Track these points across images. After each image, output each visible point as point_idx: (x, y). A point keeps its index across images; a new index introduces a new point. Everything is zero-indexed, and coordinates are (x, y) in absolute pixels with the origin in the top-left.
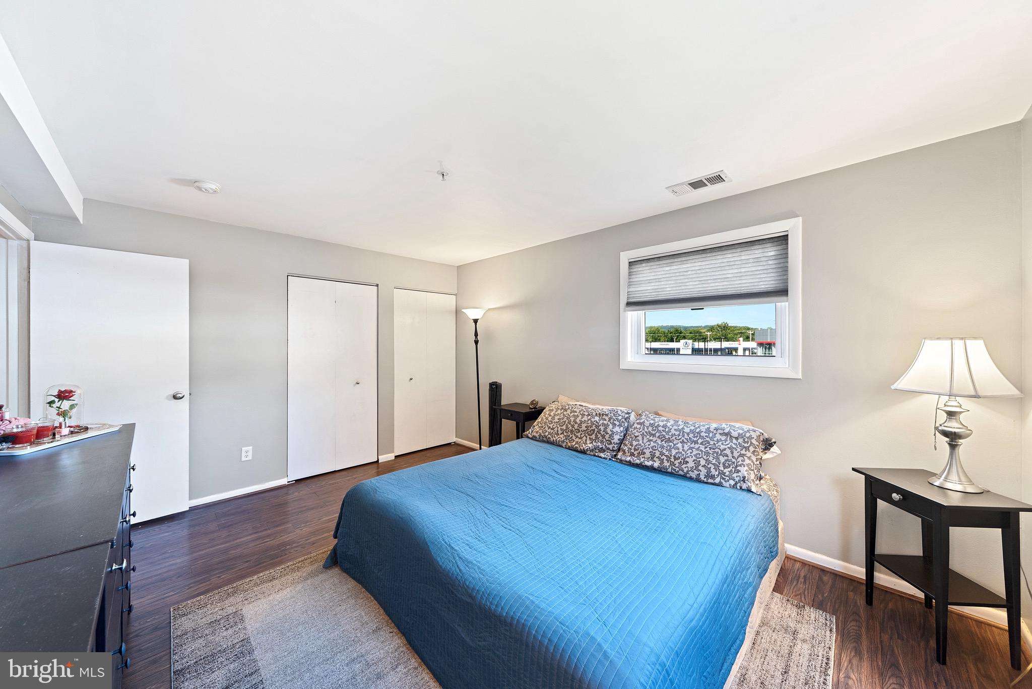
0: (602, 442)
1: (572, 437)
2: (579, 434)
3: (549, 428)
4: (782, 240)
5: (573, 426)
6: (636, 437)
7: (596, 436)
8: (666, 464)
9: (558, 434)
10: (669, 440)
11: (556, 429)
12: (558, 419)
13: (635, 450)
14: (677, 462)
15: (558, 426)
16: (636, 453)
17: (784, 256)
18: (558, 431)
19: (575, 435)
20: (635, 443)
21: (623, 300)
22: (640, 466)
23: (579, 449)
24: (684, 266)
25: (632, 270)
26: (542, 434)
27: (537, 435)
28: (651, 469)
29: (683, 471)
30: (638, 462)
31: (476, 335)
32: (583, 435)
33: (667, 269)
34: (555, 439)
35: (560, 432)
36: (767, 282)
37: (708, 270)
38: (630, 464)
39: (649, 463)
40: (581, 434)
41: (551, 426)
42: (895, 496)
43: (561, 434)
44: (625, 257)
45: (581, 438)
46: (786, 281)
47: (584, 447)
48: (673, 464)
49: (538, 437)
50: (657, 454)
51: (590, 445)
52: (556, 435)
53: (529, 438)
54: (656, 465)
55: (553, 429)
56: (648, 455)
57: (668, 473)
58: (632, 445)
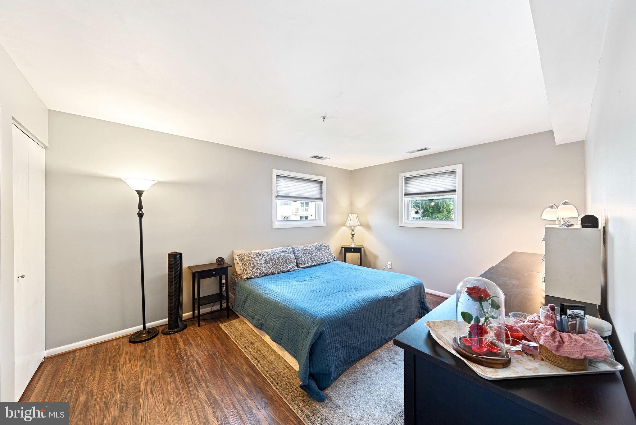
0: (292, 263)
1: (278, 267)
2: (281, 264)
3: (263, 267)
4: (321, 183)
5: (275, 261)
6: (301, 256)
7: (289, 262)
8: (317, 262)
9: (270, 269)
10: (312, 254)
11: (267, 266)
12: (264, 261)
13: (305, 261)
14: (320, 260)
15: (267, 264)
16: (306, 262)
17: (321, 187)
18: (269, 267)
19: (279, 265)
20: (303, 259)
21: (275, 194)
22: (311, 266)
23: (286, 271)
24: (297, 183)
25: (278, 180)
26: (261, 272)
27: (258, 274)
28: (314, 266)
29: (322, 262)
30: (309, 265)
31: (140, 207)
32: (283, 264)
33: (292, 183)
34: (270, 272)
35: (270, 267)
36: (316, 194)
37: (304, 187)
38: (307, 267)
39: (313, 264)
40: (282, 263)
41: (263, 265)
42: (353, 250)
43: (272, 268)
44: (275, 172)
45: (283, 265)
46: (321, 195)
47: (288, 269)
48: (319, 261)
49: (259, 275)
50: (313, 260)
51: (290, 267)
52: (269, 270)
53: (253, 278)
54: (315, 263)
55: (265, 267)
56: (310, 261)
57: (319, 264)
58: (303, 260)
